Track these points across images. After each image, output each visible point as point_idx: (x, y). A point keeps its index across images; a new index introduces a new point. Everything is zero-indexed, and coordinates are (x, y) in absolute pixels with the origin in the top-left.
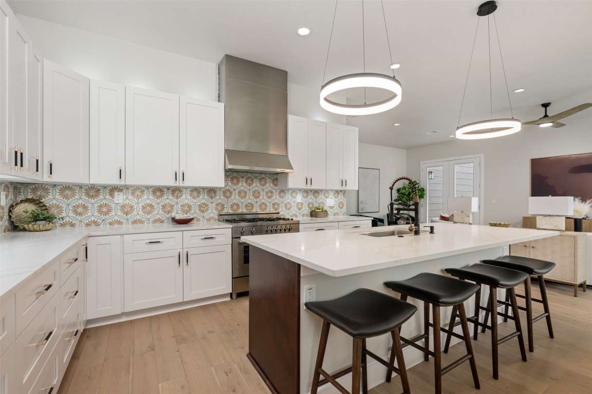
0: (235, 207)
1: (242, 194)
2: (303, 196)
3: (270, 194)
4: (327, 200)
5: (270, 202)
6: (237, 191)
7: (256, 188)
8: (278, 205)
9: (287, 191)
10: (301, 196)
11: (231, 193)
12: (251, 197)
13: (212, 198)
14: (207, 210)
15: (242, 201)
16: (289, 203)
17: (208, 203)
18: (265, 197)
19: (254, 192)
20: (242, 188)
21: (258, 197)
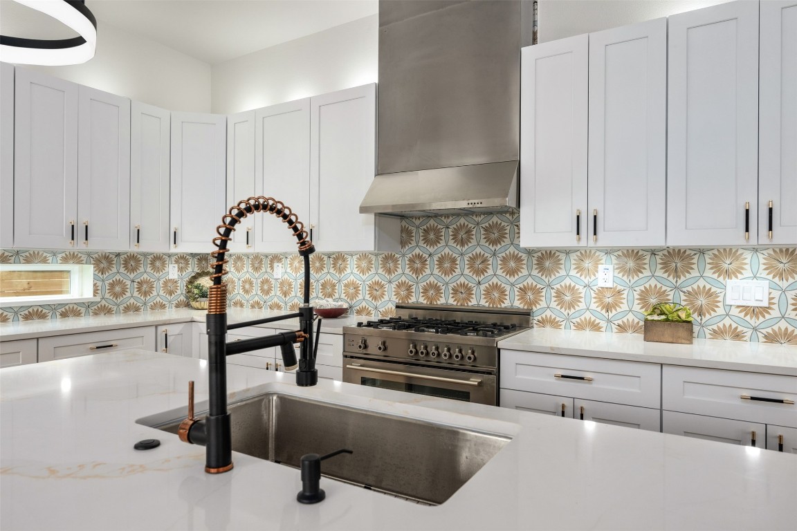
0: (431, 292)
1: (447, 265)
2: (622, 269)
3: (512, 264)
4: (731, 283)
5: (512, 285)
6: (436, 258)
7: (478, 250)
8: (537, 292)
9: (562, 256)
10: (611, 267)
11: (424, 262)
12: (467, 272)
13: (389, 271)
14: (382, 295)
15: (447, 279)
16: (571, 289)
17: (383, 282)
18: (499, 272)
19: (473, 259)
20: (447, 250)
21: (483, 271)
